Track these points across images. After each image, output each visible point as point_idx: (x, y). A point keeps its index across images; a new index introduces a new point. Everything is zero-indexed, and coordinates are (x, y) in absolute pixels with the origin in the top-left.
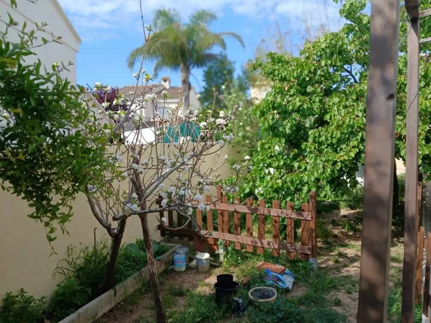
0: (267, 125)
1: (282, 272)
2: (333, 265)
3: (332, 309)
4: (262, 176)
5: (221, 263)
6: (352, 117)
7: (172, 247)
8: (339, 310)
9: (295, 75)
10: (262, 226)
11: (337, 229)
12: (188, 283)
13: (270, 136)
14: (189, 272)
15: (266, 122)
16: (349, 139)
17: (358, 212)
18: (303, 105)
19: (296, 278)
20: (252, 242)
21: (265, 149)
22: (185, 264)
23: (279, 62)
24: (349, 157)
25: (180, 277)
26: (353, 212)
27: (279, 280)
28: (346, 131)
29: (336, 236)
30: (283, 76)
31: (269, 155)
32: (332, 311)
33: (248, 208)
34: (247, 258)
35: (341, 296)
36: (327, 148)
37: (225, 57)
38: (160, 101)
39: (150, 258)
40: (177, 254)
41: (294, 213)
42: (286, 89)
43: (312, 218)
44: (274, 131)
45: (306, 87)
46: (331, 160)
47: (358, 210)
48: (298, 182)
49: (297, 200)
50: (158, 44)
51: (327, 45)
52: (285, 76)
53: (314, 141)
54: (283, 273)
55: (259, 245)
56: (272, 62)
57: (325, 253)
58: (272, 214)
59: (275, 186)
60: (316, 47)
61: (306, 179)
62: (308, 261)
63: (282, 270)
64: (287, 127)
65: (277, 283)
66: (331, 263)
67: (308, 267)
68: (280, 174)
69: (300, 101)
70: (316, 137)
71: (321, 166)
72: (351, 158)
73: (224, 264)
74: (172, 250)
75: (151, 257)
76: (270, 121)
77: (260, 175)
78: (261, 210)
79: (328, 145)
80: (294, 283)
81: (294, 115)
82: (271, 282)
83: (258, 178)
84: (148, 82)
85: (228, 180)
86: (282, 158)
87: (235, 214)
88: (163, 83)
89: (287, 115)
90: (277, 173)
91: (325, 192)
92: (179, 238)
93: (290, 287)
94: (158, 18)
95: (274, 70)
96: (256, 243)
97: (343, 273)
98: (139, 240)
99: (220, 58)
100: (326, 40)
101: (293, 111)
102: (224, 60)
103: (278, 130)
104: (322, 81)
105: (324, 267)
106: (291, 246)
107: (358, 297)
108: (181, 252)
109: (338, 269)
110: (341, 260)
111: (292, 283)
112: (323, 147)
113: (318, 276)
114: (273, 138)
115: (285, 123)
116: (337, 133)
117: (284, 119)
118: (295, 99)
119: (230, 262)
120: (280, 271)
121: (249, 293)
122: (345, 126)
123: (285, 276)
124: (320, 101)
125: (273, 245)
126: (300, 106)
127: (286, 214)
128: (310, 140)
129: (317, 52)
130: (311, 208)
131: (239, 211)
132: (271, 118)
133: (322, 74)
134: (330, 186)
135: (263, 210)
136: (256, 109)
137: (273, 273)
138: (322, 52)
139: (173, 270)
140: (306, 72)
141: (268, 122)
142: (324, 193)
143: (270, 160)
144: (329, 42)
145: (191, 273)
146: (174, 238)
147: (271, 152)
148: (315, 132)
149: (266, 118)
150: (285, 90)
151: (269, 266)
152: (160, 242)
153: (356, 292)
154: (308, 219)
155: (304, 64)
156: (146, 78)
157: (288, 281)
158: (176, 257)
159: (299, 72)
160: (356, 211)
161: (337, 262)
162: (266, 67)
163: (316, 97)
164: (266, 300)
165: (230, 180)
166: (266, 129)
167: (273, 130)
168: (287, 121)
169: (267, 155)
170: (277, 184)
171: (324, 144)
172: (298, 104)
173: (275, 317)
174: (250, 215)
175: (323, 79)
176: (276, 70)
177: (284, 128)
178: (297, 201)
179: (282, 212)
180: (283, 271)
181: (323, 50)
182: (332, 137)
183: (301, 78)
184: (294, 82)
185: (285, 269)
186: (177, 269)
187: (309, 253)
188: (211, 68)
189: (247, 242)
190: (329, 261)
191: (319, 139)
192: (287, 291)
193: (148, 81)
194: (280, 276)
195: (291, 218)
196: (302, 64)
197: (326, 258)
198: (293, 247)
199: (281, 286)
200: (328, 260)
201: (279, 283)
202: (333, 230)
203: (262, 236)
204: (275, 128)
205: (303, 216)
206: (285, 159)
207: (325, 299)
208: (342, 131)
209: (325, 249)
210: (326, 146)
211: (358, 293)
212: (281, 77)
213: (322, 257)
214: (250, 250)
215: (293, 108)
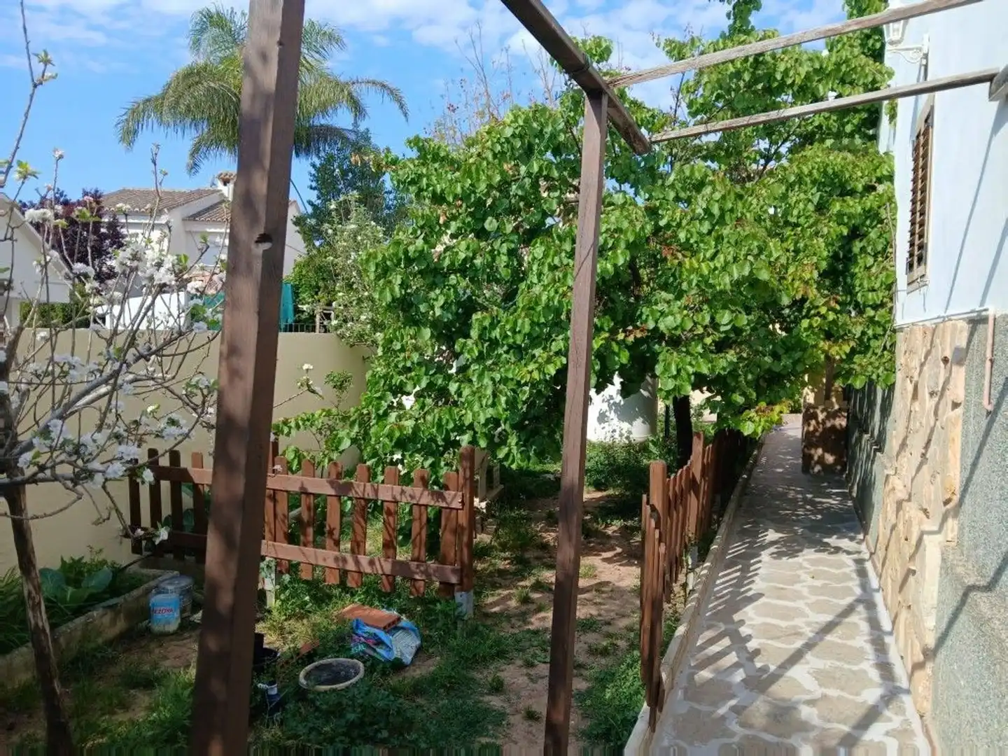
0: (389, 299)
1: (389, 625)
2: (516, 608)
3: (480, 702)
4: (381, 412)
5: (269, 612)
6: (561, 291)
7: (155, 577)
8: (495, 702)
9: (459, 190)
10: (359, 522)
11: (553, 531)
12: (175, 658)
13: (400, 324)
14: (186, 635)
15: (388, 289)
16: (549, 335)
17: (608, 496)
18: (474, 258)
19: (424, 638)
20: (336, 559)
21: (395, 352)
22: (177, 614)
23: (434, 160)
24: (545, 374)
25: (161, 646)
26: (599, 495)
27: (380, 642)
28: (542, 320)
29: (544, 547)
30: (439, 190)
31: (400, 366)
32: (479, 705)
33: (332, 483)
34: (330, 597)
35: (512, 674)
36: (507, 352)
37: (366, 137)
38: (208, 230)
39: (30, 593)
40: (159, 593)
41: (426, 493)
42: (441, 221)
43: (463, 502)
44: (408, 311)
45: (484, 220)
46: (512, 379)
47: (611, 492)
48: (451, 426)
49: (447, 464)
50: (200, 91)
51: (517, 132)
52: (443, 191)
53: (481, 337)
54: (392, 627)
55: (351, 566)
56: (419, 158)
57: (507, 582)
58: (381, 497)
59: (397, 434)
60: (494, 135)
61: (468, 420)
62: (453, 598)
63: (391, 621)
64: (437, 304)
65: (375, 650)
66: (513, 603)
67: (451, 612)
68: (422, 408)
69: (468, 249)
70: (485, 328)
71: (489, 392)
72: (548, 377)
73: (275, 613)
74: (152, 583)
75: (34, 592)
76: (397, 289)
77: (378, 409)
78: (358, 486)
79: (510, 347)
80: (419, 650)
81: (453, 279)
82: (361, 647)
83: (373, 416)
84: (26, 181)
85: (302, 419)
86: (426, 374)
87: (303, 496)
88: (220, 186)
89: (439, 279)
90: (417, 407)
91: (507, 449)
92: (175, 557)
93: (408, 658)
94: (202, 31)
95: (420, 176)
96: (345, 560)
97: (532, 624)
98: (67, 560)
99: (352, 137)
100: (516, 121)
101: (452, 270)
102: (362, 142)
103: (418, 309)
104: (520, 210)
105: (495, 613)
106: (418, 567)
107: (547, 673)
108: (170, 587)
109: (523, 617)
110: (535, 596)
111: (414, 651)
112: (500, 351)
113: (473, 632)
114: (404, 328)
115: (432, 295)
116: (523, 323)
117: (432, 287)
118: (459, 244)
119: (287, 609)
120: (385, 624)
121: (302, 674)
122: (539, 308)
123: (399, 634)
124: (512, 253)
125: (382, 567)
126: (465, 260)
127: (410, 496)
128: (474, 333)
129: (493, 144)
130: (461, 481)
131: (311, 490)
132: (399, 282)
133: (520, 193)
134: (519, 437)
135: (362, 488)
136: (367, 261)
137: (367, 629)
138: (505, 145)
139: (148, 630)
140: (482, 187)
141: (392, 291)
142: (505, 450)
143: (403, 378)
144: (521, 124)
145: (190, 637)
146: (162, 556)
147: (405, 359)
148: (484, 318)
149: (390, 282)
150: (438, 223)
151: (367, 612)
152: (129, 565)
153: (545, 663)
154: (453, 506)
155: (473, 168)
156: (20, 172)
157: (404, 646)
158: (156, 599)
159: (467, 185)
160: (605, 493)
161: (525, 600)
162: (405, 166)
163: (502, 243)
164: (334, 686)
165: (308, 420)
166: (389, 307)
167: (405, 307)
168: (438, 291)
169: (396, 366)
170: (401, 428)
171: (503, 345)
172: (462, 256)
173: (343, 722)
174: (335, 499)
175: (522, 204)
176: (425, 176)
177: (432, 307)
178: (446, 468)
179: (403, 492)
180: (393, 623)
181: (507, 140)
182: (514, 332)
183: (473, 200)
184: (461, 206)
185: (399, 619)
186: (156, 628)
187: (454, 580)
188: (330, 159)
189: (325, 560)
190: (510, 599)
191: (490, 333)
192: (398, 666)
193: (25, 178)
194: (382, 635)
195: (421, 505)
196: (470, 168)
197: (506, 592)
198: (422, 568)
199: (383, 657)
200: (509, 597)
201: (378, 650)
202: (544, 535)
203: (358, 545)
204: (411, 305)
205: (444, 499)
206: (432, 375)
207: (473, 679)
208: (536, 320)
209: (511, 574)
210: (505, 348)
211: (549, 665)
212: (434, 192)
213: (500, 591)
214: (333, 579)
215: (452, 263)
